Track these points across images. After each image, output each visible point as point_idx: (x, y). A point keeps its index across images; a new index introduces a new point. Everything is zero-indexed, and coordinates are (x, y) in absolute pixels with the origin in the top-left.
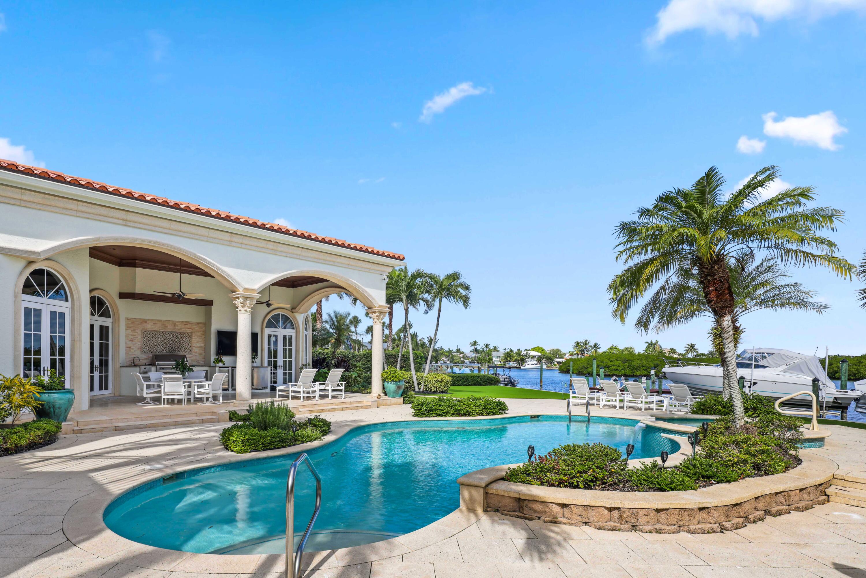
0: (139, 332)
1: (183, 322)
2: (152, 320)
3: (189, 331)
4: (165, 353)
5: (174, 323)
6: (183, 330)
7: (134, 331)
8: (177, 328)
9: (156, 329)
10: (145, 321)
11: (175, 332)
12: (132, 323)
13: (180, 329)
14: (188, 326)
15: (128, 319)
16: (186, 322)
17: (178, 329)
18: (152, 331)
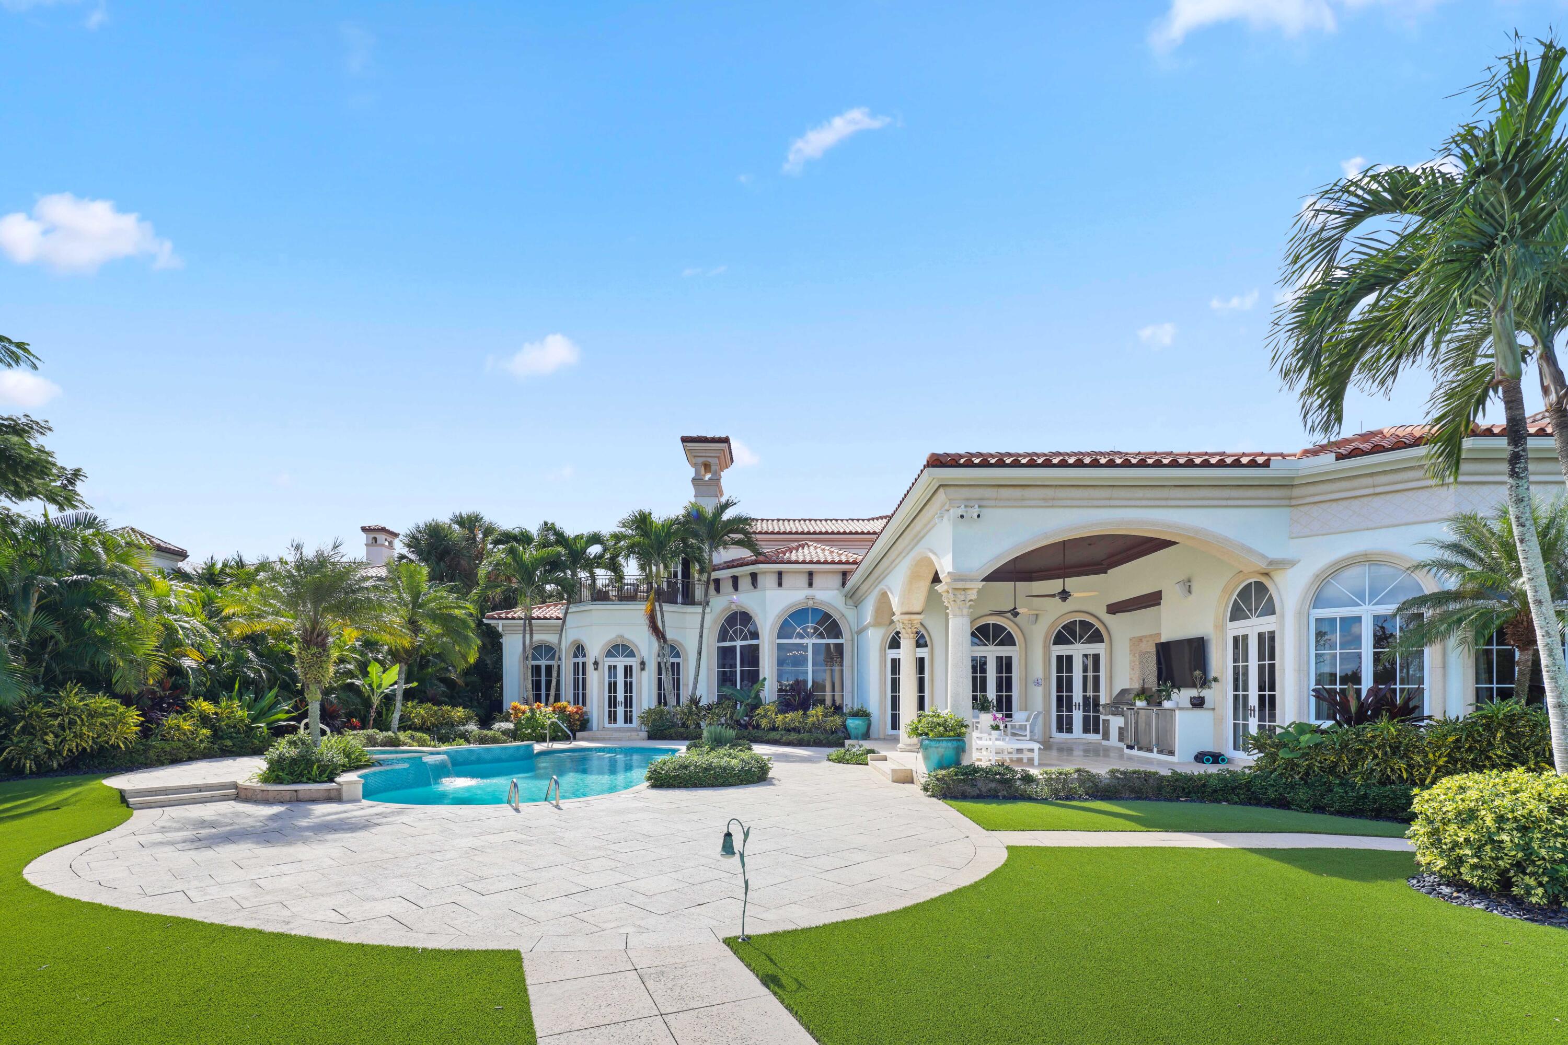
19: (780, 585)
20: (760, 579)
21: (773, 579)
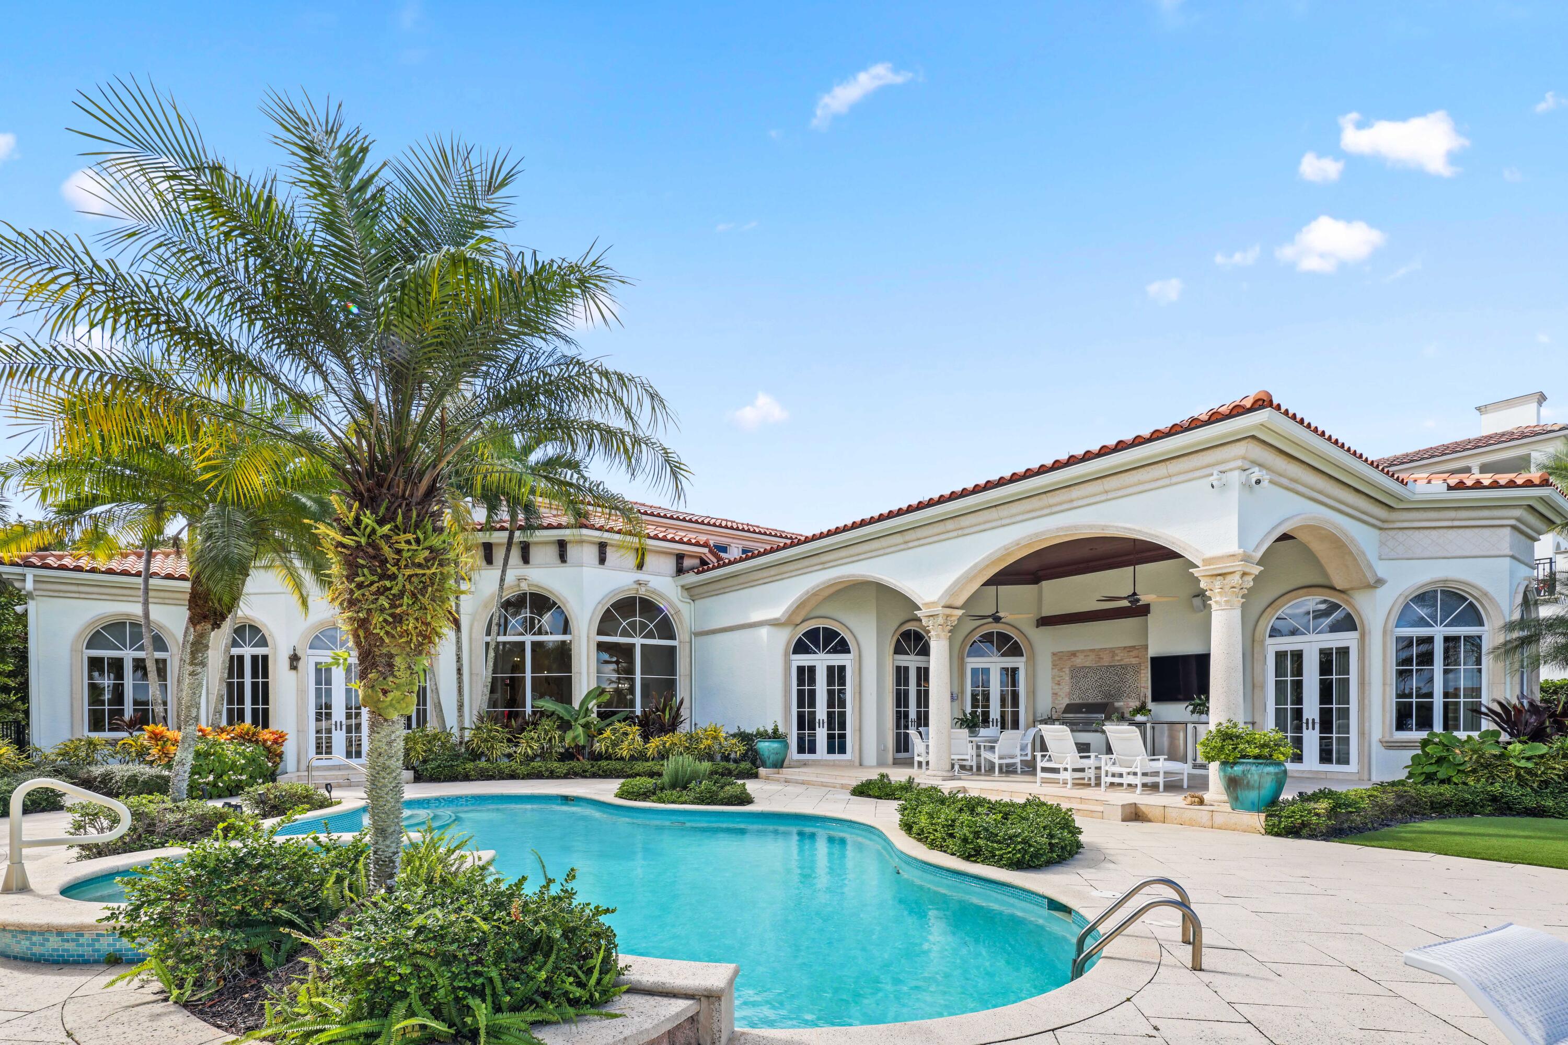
0: (1067, 671)
1: (1125, 648)
2: (1083, 651)
3: (1134, 661)
4: (1100, 701)
5: (1112, 652)
6: (1126, 661)
7: (1061, 670)
8: (1117, 658)
9: (1087, 664)
10: (1074, 654)
11: (1113, 666)
12: (1059, 658)
13: (1122, 660)
14: (1134, 653)
15: (1054, 654)
16: (1130, 647)
17: (1118, 661)
18: (1083, 667)
19: (602, 560)
20: (571, 551)
21: (591, 553)
